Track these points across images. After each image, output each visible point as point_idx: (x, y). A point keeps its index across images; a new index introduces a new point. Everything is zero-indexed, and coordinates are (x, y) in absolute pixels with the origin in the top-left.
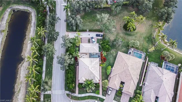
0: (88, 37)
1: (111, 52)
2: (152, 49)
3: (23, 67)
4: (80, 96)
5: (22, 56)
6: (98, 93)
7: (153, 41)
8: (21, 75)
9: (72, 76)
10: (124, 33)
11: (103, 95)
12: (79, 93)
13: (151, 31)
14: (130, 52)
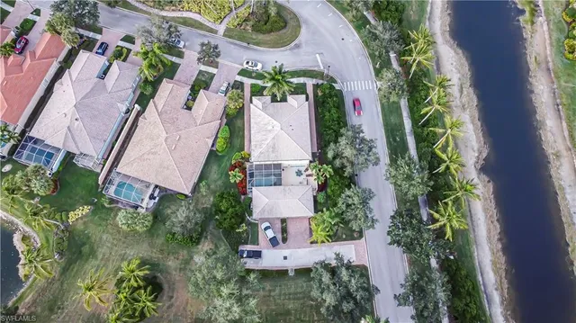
0: (289, 248)
1: (212, 199)
2: (79, 214)
3: (476, 149)
4: (302, 80)
5: (489, 182)
6: (253, 86)
7: (66, 244)
8: (471, 127)
9: (327, 114)
10: (161, 271)
11: (242, 84)
12: (304, 85)
13: (62, 283)
14: (153, 201)
